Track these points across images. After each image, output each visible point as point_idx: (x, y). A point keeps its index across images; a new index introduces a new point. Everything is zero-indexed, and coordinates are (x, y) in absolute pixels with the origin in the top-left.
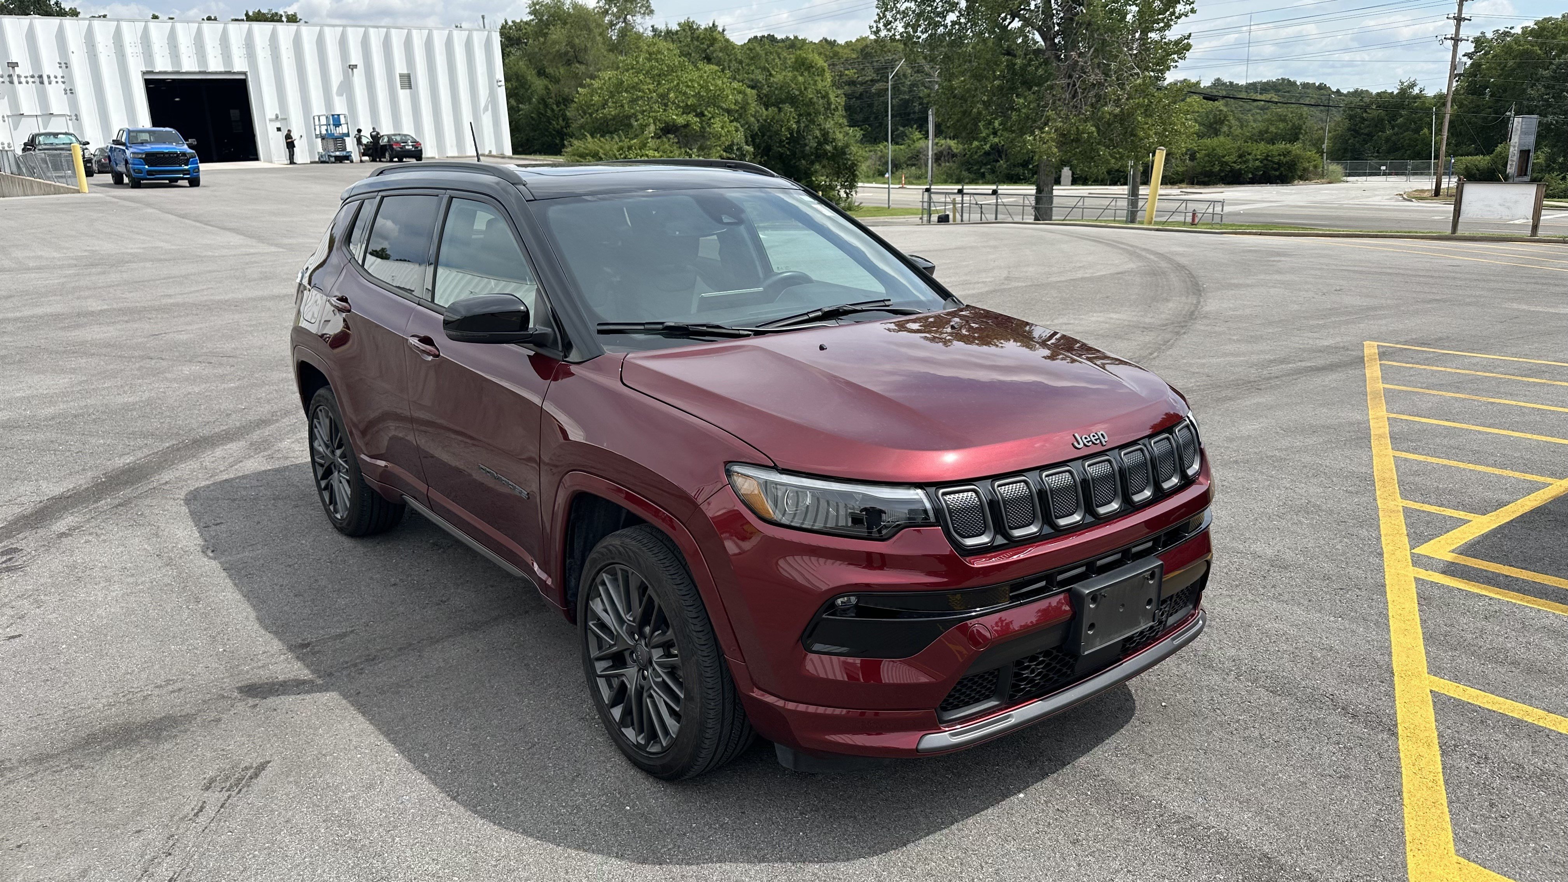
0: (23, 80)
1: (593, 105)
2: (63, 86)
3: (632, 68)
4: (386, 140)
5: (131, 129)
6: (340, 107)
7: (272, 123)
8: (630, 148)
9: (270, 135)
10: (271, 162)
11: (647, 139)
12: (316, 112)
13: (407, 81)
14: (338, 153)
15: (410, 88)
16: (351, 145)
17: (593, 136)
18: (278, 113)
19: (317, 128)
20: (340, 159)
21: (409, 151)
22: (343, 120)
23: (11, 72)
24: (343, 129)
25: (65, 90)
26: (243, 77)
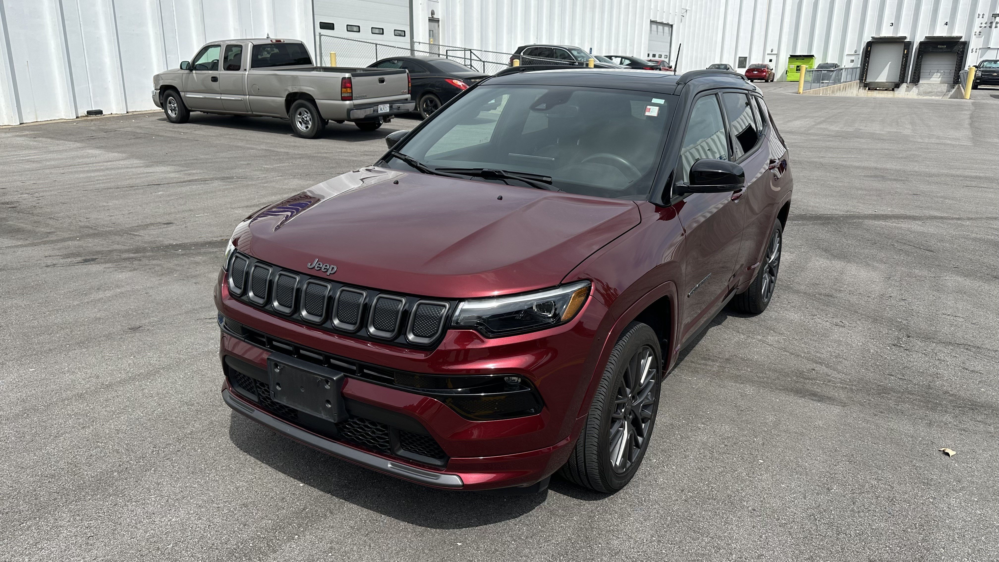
23: (993, 21)
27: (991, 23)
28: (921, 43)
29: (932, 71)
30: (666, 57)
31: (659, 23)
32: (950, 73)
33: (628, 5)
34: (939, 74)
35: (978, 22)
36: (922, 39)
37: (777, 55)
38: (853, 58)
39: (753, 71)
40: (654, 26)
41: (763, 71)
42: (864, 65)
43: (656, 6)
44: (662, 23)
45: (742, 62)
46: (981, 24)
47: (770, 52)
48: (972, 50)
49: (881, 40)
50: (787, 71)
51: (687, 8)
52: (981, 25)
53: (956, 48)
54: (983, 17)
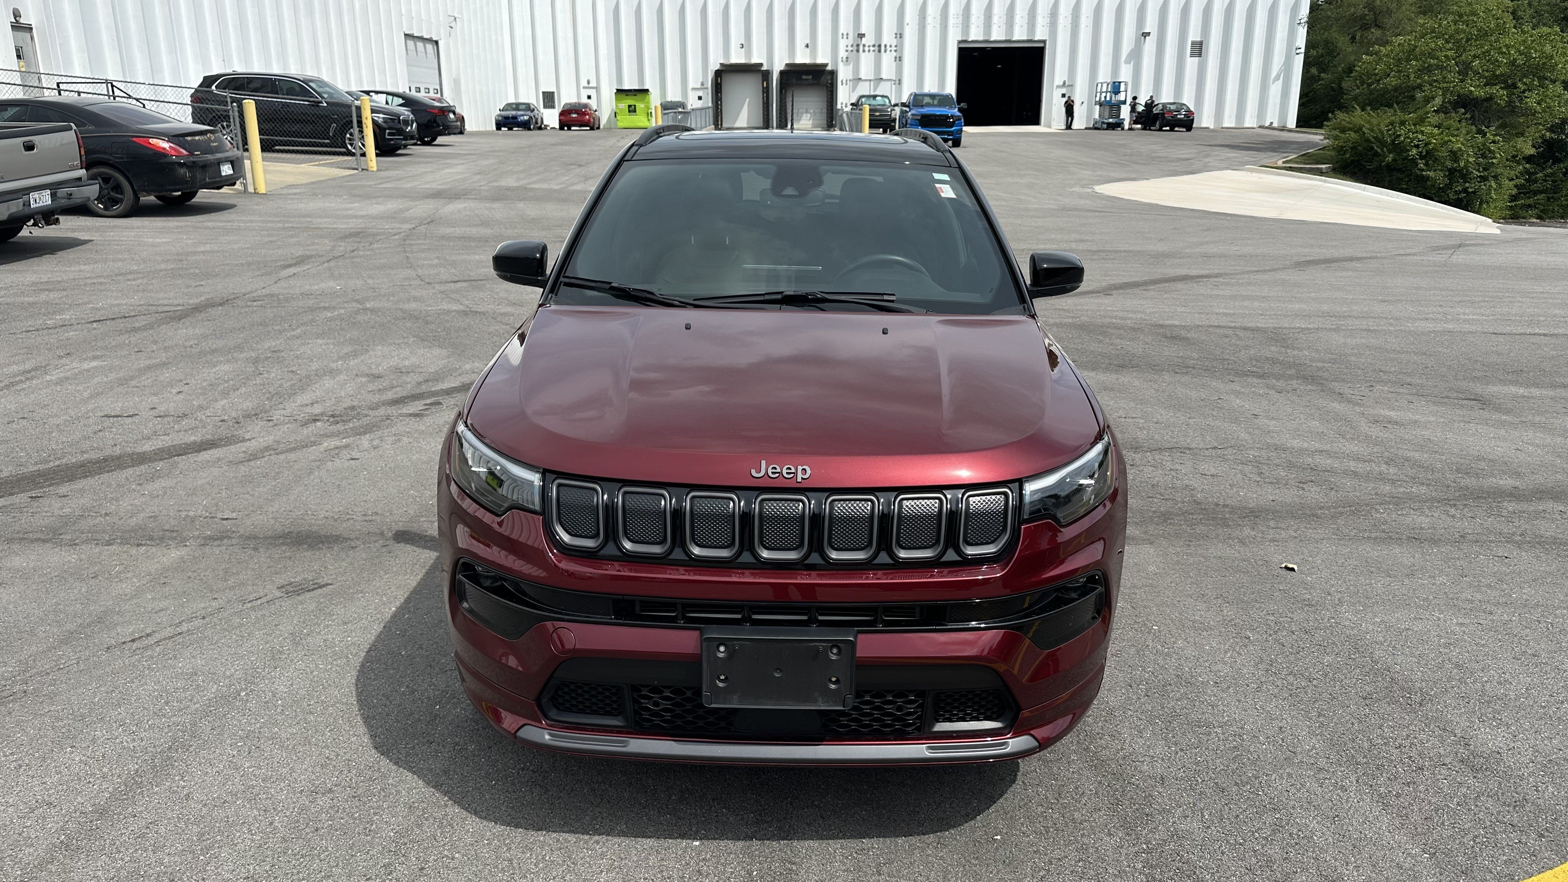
0: (867, 49)
1: (1376, 75)
2: (894, 54)
3: (1432, 32)
4: (1160, 106)
5: (917, 92)
6: (1125, 75)
7: (1059, 89)
8: (1402, 123)
9: (1054, 101)
10: (1050, 127)
11: (1428, 113)
12: (1100, 79)
13: (1198, 49)
14: (1111, 120)
15: (1200, 55)
16: (1125, 112)
17: (1363, 110)
18: (1066, 79)
19: (1098, 94)
20: (1112, 127)
21: (1180, 120)
22: (1122, 88)
23: (859, 42)
24: (1122, 97)
25: (896, 58)
26: (1041, 45)
27: (858, 45)
28: (782, 73)
29: (801, 111)
30: (436, 91)
31: (417, 37)
32: (821, 113)
33: (364, 8)
34: (809, 115)
35: (843, 44)
36: (782, 68)
37: (597, 89)
38: (700, 93)
39: (570, 114)
40: (411, 43)
41: (585, 114)
42: (717, 103)
43: (410, 11)
44: (421, 39)
45: (549, 99)
46: (847, 46)
47: (586, 85)
48: (842, 81)
49: (731, 68)
50: (615, 113)
51: (456, 16)
52: (847, 49)
53: (823, 79)
54: (847, 38)
